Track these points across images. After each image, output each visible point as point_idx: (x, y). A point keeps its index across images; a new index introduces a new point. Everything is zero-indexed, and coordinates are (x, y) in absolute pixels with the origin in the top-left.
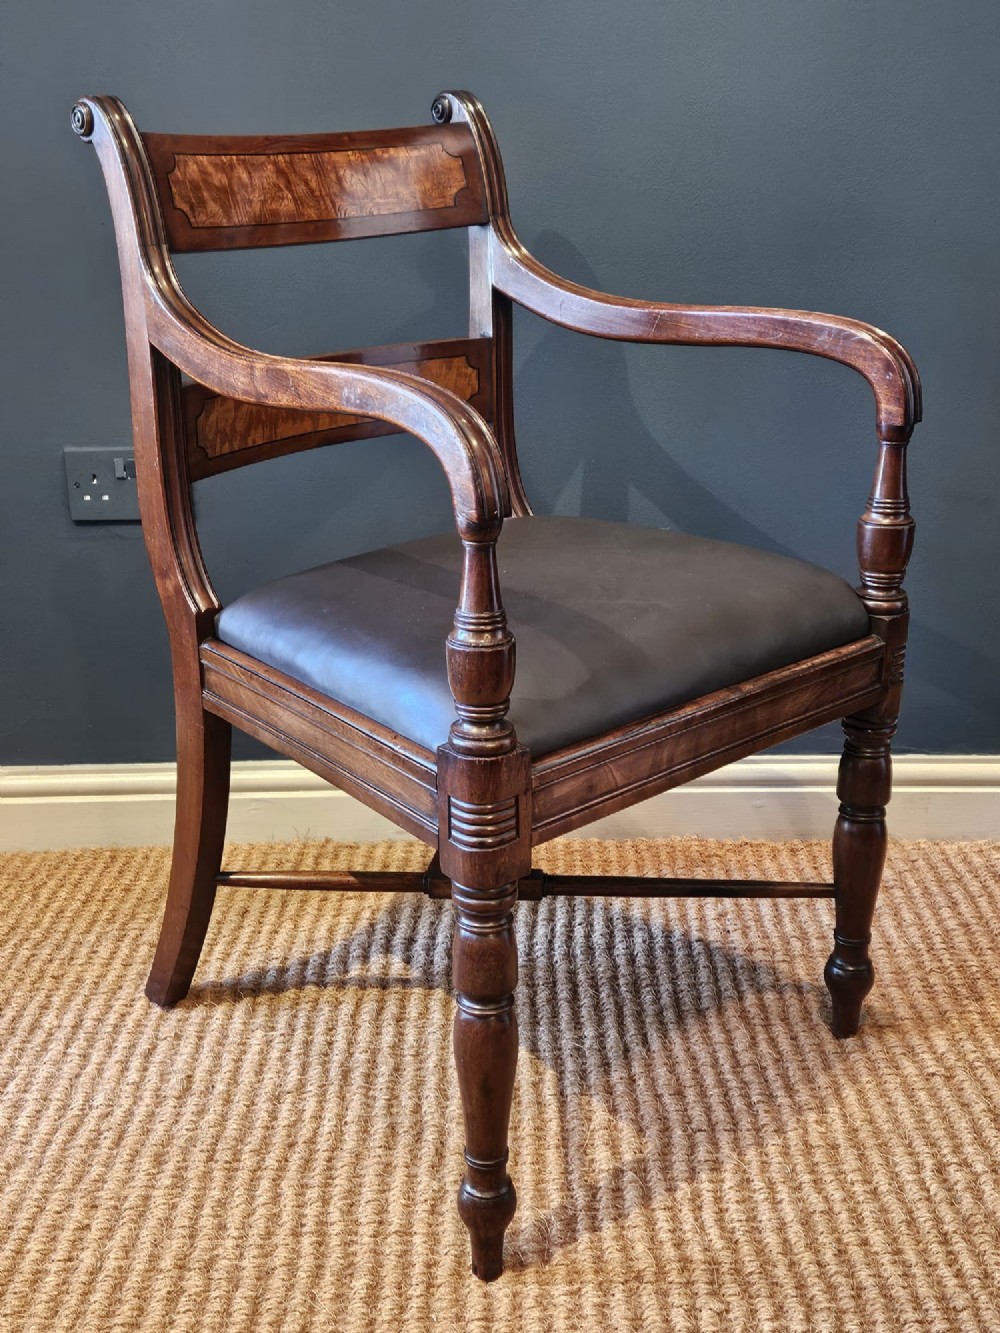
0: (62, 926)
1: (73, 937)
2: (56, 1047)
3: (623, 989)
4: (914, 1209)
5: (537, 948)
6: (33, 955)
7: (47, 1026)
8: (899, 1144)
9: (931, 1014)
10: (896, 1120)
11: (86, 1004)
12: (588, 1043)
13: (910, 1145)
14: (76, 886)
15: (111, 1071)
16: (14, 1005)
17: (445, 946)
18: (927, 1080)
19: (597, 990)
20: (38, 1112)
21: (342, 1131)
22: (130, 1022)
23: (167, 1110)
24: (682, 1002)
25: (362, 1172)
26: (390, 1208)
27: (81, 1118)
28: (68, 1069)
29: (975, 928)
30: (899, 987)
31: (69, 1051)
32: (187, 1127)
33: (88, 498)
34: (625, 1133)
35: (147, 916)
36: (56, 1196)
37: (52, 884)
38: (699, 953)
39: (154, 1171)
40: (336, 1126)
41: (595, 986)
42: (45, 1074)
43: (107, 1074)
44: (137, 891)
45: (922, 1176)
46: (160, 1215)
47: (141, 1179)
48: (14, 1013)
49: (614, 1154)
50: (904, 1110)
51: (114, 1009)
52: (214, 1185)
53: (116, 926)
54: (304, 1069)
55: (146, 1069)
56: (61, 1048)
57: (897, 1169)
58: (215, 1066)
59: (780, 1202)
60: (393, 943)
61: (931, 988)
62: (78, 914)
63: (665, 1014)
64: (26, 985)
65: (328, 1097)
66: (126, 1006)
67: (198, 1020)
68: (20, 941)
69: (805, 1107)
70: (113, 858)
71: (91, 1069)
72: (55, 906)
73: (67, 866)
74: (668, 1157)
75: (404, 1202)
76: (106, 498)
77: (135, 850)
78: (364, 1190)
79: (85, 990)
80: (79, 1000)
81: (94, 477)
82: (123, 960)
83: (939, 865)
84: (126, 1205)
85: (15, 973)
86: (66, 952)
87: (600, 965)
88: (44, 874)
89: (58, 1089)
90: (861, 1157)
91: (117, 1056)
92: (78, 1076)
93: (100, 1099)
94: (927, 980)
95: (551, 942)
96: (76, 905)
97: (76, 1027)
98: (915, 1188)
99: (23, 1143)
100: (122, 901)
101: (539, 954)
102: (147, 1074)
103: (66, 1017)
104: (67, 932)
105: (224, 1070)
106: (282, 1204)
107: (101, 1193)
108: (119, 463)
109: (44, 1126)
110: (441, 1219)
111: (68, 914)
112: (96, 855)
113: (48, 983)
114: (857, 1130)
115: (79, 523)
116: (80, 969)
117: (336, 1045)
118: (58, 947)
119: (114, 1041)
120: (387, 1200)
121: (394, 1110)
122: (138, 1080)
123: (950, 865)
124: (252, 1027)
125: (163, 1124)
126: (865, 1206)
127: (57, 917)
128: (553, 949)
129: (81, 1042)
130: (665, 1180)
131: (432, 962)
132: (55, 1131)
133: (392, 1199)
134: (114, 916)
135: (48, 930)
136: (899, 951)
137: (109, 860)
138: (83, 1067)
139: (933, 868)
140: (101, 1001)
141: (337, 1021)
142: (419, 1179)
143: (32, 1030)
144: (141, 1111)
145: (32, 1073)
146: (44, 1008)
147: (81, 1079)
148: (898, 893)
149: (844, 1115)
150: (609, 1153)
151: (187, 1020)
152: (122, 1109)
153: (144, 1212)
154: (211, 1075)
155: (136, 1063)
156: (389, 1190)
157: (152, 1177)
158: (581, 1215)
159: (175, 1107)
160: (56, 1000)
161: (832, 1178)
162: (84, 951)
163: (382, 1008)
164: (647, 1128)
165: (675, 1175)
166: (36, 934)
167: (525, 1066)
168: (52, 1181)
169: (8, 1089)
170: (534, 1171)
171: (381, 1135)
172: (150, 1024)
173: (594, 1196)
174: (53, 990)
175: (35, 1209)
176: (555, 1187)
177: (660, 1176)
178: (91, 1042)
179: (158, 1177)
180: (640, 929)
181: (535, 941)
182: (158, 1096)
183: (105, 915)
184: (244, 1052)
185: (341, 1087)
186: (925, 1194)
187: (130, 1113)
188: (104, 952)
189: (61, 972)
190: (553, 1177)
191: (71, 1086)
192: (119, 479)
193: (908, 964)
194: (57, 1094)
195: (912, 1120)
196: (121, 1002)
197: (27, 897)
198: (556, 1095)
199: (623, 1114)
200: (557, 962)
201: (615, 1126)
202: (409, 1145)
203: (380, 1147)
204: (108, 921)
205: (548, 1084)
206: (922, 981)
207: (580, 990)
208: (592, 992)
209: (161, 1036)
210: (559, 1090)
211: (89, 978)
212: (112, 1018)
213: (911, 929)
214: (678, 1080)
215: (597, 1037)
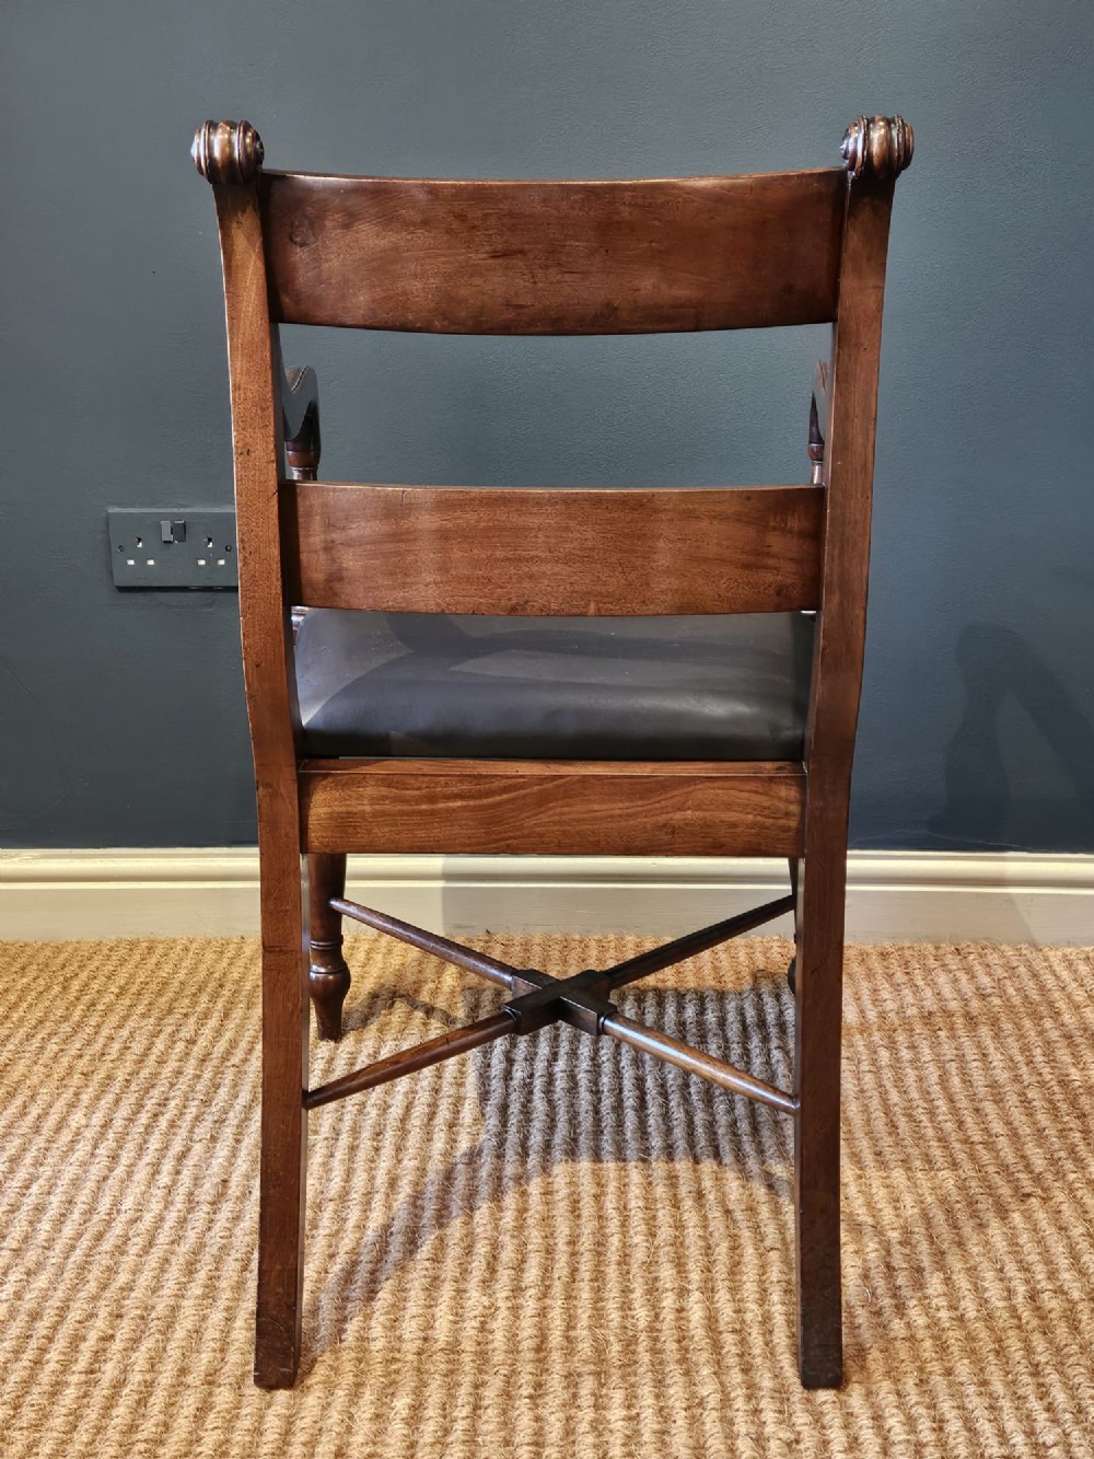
0: (93, 1021)
1: (105, 1032)
2: (83, 1149)
3: (695, 1097)
4: (1004, 1337)
5: (603, 1052)
6: (62, 1050)
7: (74, 1125)
8: (990, 1268)
9: (1028, 1131)
10: (987, 1242)
11: (117, 1101)
13: (1001, 1270)
14: (109, 978)
15: (141, 1174)
16: (39, 1102)
17: (503, 1047)
18: (1022, 1201)
19: (666, 1098)
20: (63, 1215)
21: (387, 1242)
22: (163, 1122)
23: (200, 1216)
24: (758, 1112)
25: (408, 1286)
26: (437, 1324)
27: (109, 1223)
28: (96, 1171)
29: (1079, 1040)
30: (995, 1102)
31: (97, 1151)
32: (221, 1234)
33: (131, 562)
34: (692, 1250)
35: (184, 1011)
36: (77, 1305)
37: (84, 976)
38: (778, 1061)
39: (184, 1280)
40: (381, 1237)
41: (664, 1094)
42: (71, 1176)
43: (136, 1177)
44: (175, 985)
45: (1014, 1302)
46: (190, 1327)
47: (170, 1287)
48: (40, 1111)
49: (679, 1272)
50: (996, 1232)
51: (146, 1108)
52: (248, 1296)
53: (152, 1021)
54: (348, 1176)
55: (178, 1173)
56: (89, 1148)
57: (986, 1295)
58: (253, 1171)
59: (859, 1327)
61: (1029, 1103)
62: (110, 1009)
63: (738, 1124)
64: (53, 1083)
65: (373, 1205)
66: (159, 1105)
67: (235, 1122)
68: (49, 1034)
69: (888, 1227)
70: (150, 950)
71: (120, 1171)
72: (86, 999)
73: (101, 957)
74: (738, 1277)
75: (451, 1318)
76: (151, 562)
77: (174, 941)
78: (408, 1305)
79: (116, 1087)
80: (109, 1098)
81: (139, 540)
82: (158, 1057)
83: (1041, 972)
84: (153, 1315)
85: (42, 1069)
86: (97, 1047)
87: (670, 1072)
88: (76, 965)
89: (84, 1192)
90: (948, 1281)
91: (149, 1157)
92: (105, 1179)
93: (128, 1203)
94: (1025, 1094)
96: (108, 998)
97: (106, 1125)
98: (1006, 1315)
99: (45, 1248)
100: (159, 995)
101: (604, 1059)
102: (180, 1177)
103: (95, 1115)
104: (99, 1026)
106: (320, 1317)
107: (127, 1302)
108: (166, 526)
109: (68, 1230)
110: (491, 1337)
111: (100, 1007)
112: (133, 945)
113: (76, 1079)
114: (944, 1253)
115: (124, 589)
116: (111, 1065)
117: (383, 1151)
118: (89, 1043)
119: (145, 1142)
120: (433, 1315)
121: (444, 1221)
122: (170, 1183)
123: (1054, 973)
125: (196, 1230)
126: (951, 1333)
127: (88, 1010)
128: (620, 1054)
129: (110, 1142)
130: (734, 1301)
131: (489, 1066)
132: (79, 1236)
133: (439, 1315)
134: (149, 1010)
135: (79, 1025)
136: (995, 1063)
137: (146, 951)
138: (111, 1170)
139: (1035, 976)
140: (133, 1100)
141: (385, 1125)
142: (468, 1295)
143: (58, 1129)
144: (172, 1217)
145: (56, 1175)
146: (72, 1106)
147: (109, 1181)
148: (996, 1001)
149: (931, 1236)
150: (674, 1271)
151: (224, 1121)
152: (152, 1214)
153: (173, 1323)
154: (248, 1181)
155: (168, 1166)
156: (436, 1306)
157: (183, 1287)
158: (643, 1337)
159: (209, 1213)
160: (85, 1098)
161: (916, 1303)
162: (116, 1046)
163: (434, 1113)
164: (717, 1245)
165: (746, 1295)
166: (66, 1028)
168: (74, 1288)
169: (31, 1190)
170: (592, 1288)
171: (429, 1247)
172: (184, 1125)
173: (657, 1316)
174: (81, 1087)
175: (56, 1318)
176: (615, 1306)
177: (728, 1297)
178: (120, 1143)
179: (189, 1286)
180: (715, 1035)
181: (600, 1045)
182: (190, 1201)
183: (140, 1009)
185: (388, 1195)
186: (1015, 1321)
187: (161, 1219)
189: (91, 1068)
190: (612, 1295)
191: (99, 1188)
192: (165, 542)
193: (1003, 1076)
194: (83, 1197)
195: (1004, 1243)
196: (154, 1101)
197: (57, 989)
198: (618, 1208)
199: (690, 1230)
200: (623, 1068)
201: (682, 1243)
202: (459, 1258)
203: (428, 1260)
204: (143, 1016)
205: (610, 1197)
206: (1019, 1095)
207: (648, 1097)
208: (660, 1100)
209: (196, 1137)
210: (622, 1203)
211: (121, 1075)
212: (144, 1118)
213: (1009, 1040)
214: (751, 1195)
215: (666, 1148)
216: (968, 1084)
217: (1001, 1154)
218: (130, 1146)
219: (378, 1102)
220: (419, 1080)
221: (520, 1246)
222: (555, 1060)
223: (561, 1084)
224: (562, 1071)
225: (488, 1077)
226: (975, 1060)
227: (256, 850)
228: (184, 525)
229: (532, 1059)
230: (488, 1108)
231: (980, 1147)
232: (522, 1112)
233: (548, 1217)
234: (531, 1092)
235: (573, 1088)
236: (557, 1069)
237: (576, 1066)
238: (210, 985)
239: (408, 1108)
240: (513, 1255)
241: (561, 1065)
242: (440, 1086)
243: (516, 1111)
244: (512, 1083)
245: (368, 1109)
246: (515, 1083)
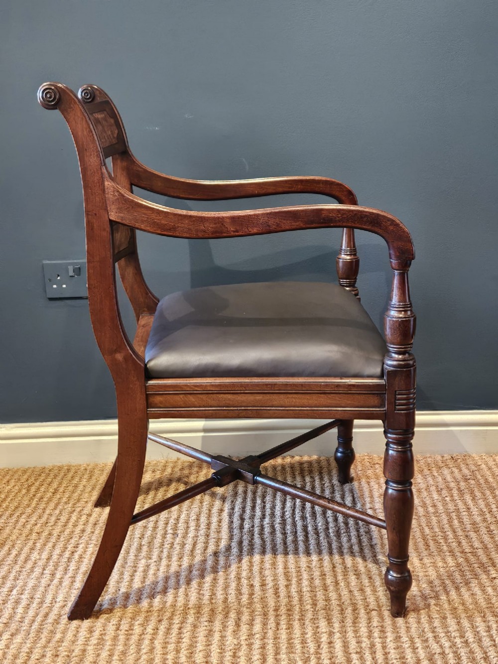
0: (42, 506)
1: (48, 512)
2: (38, 570)
3: (332, 534)
4: (488, 651)
5: (287, 513)
6: (27, 521)
7: (33, 559)
8: (478, 616)
9: (492, 546)
10: (476, 603)
11: (54, 547)
12: (314, 563)
13: (484, 617)
14: (49, 485)
15: (66, 582)
16: (17, 548)
17: (239, 513)
18: (492, 581)
19: (318, 536)
20: (29, 605)
21: (186, 613)
22: (76, 556)
24: (362, 540)
25: (197, 635)
26: (212, 654)
27: (50, 608)
28: (44, 582)
30: (475, 532)
31: (45, 572)
33: (55, 286)
34: (334, 612)
35: (86, 500)
36: (36, 650)
37: (37, 484)
39: (88, 636)
40: (183, 610)
41: (317, 533)
42: (32, 585)
43: (64, 584)
44: (81, 487)
45: (492, 633)
46: (91, 660)
47: (81, 640)
48: (17, 553)
49: (329, 623)
50: (480, 597)
51: (68, 549)
52: (119, 643)
53: (70, 505)
54: (167, 580)
56: (41, 570)
57: (478, 630)
58: (120, 579)
59: (417, 648)
60: (212, 512)
61: (492, 532)
62: (50, 500)
63: (353, 547)
64: (23, 538)
65: (179, 595)
66: (74, 547)
68: (21, 514)
69: (429, 597)
70: (69, 470)
71: (56, 581)
72: (39, 495)
73: (45, 475)
74: (357, 625)
75: (219, 651)
76: (64, 286)
77: (80, 465)
78: (198, 645)
79: (53, 540)
80: (50, 545)
81: (58, 276)
82: (74, 523)
83: (493, 467)
84: (74, 654)
85: (17, 531)
86: (44, 519)
87: (319, 522)
88: (33, 479)
89: (39, 593)
90: (459, 623)
91: (70, 574)
92: (49, 585)
93: (60, 597)
94: (489, 527)
95: (294, 510)
96: (49, 495)
97: (48, 559)
98: (488, 640)
99: (20, 622)
100: (73, 492)
101: (288, 516)
103: (43, 554)
104: (45, 509)
105: (125, 581)
106: (155, 653)
107: (60, 648)
108: (71, 269)
109: (31, 613)
110: (238, 660)
111: (45, 499)
112: (60, 468)
113: (34, 536)
114: (456, 609)
115: (51, 299)
116: (51, 528)
117: (183, 567)
118: (40, 517)
119: (68, 566)
120: (210, 650)
121: (214, 601)
124: (140, 558)
126: (462, 650)
127: (39, 501)
128: (295, 514)
129: (51, 567)
130: (356, 637)
131: (232, 522)
132: (37, 614)
133: (213, 649)
134: (69, 500)
135: (35, 508)
136: (473, 513)
137: (66, 471)
138: (51, 581)
139: (490, 469)
140: (62, 545)
141: (184, 553)
142: (227, 638)
143: (26, 561)
145: (25, 584)
146: (32, 549)
147: (51, 587)
149: (449, 601)
150: (326, 622)
153: (83, 658)
154: (118, 584)
156: (211, 645)
157: (88, 640)
158: (313, 657)
160: (38, 545)
161: (444, 635)
162: (53, 519)
163: (207, 547)
164: (346, 609)
165: (362, 634)
166: (29, 510)
167: (281, 576)
168: (35, 642)
169: (13, 593)
170: (287, 633)
171: (207, 615)
172: (87, 557)
173: (319, 646)
174: (37, 540)
175: (26, 658)
176: (298, 642)
177: (353, 635)
178: (56, 567)
179: (90, 639)
181: (285, 510)
183: (64, 500)
184: (135, 571)
185: (186, 589)
186: (493, 643)
188: (63, 519)
189: (41, 530)
190: (297, 636)
191: (46, 591)
192: (71, 276)
193: (478, 519)
194: (38, 595)
195: (485, 603)
196: (72, 545)
197: (24, 491)
198: (298, 592)
199: (333, 601)
200: (297, 521)
201: (329, 608)
202: (222, 620)
203: (206, 621)
204: (66, 503)
205: (294, 586)
206: (486, 528)
207: (309, 535)
208: (315, 536)
210: (299, 589)
211: (55, 533)
212: (67, 554)
213: (480, 501)
214: (361, 583)
215: (319, 560)
216: (462, 523)
217: (480, 557)
218: (61, 568)
219: (180, 542)
220: (199, 530)
221: (251, 612)
222: (264, 518)
223: (267, 530)
224: (268, 524)
225: (232, 528)
226: (464, 511)
227: (117, 421)
228: (79, 268)
229: (253, 518)
230: (233, 544)
231: (469, 555)
232: (249, 545)
233: (264, 597)
234: (253, 535)
235: (273, 532)
236: (265, 523)
237: (274, 521)
238: (97, 487)
239: (195, 545)
240: (248, 617)
241: (267, 520)
242: (210, 533)
243: (246, 544)
244: (244, 530)
245: (175, 546)
246: (245, 530)
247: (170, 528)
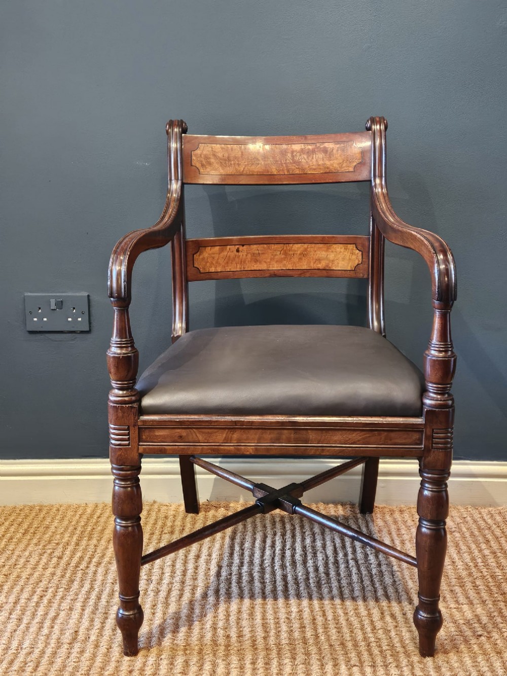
0: (11, 547)
1: (17, 553)
3: (312, 585)
5: (266, 562)
9: (478, 602)
10: (462, 661)
11: (22, 590)
12: (293, 615)
14: (19, 525)
15: (34, 629)
17: (216, 560)
18: (477, 639)
19: (298, 586)
21: (159, 664)
22: (45, 600)
23: (63, 650)
24: (344, 592)
27: (16, 655)
28: (10, 627)
29: (499, 554)
30: (460, 586)
31: (11, 616)
32: (74, 660)
33: (35, 319)
34: (314, 666)
35: (56, 542)
37: (7, 524)
38: (352, 566)
40: (156, 661)
41: (297, 583)
43: (31, 630)
44: (52, 529)
50: (466, 655)
51: (37, 593)
53: (41, 547)
55: (52, 627)
56: (7, 615)
58: (91, 626)
60: (189, 558)
61: (477, 587)
62: (20, 541)
63: (335, 599)
66: (43, 591)
67: (82, 600)
70: (40, 510)
71: (23, 626)
72: (8, 535)
73: (15, 514)
76: (45, 319)
77: (52, 506)
79: (21, 583)
80: (18, 588)
81: (40, 308)
82: (43, 566)
83: (478, 520)
86: (13, 561)
87: (299, 572)
89: (4, 638)
91: (38, 619)
92: (15, 631)
93: (27, 644)
94: (475, 582)
95: (273, 559)
96: (19, 535)
97: (16, 603)
100: (44, 534)
101: (267, 565)
102: (54, 629)
103: (10, 597)
104: (14, 550)
105: (95, 628)
108: (53, 302)
111: (15, 540)
112: (31, 508)
114: (441, 667)
115: (31, 332)
116: (19, 570)
117: (157, 614)
118: (8, 558)
119: (36, 611)
121: (188, 652)
122: (48, 633)
123: (484, 520)
124: (112, 604)
125: (61, 658)
127: (9, 542)
128: (274, 563)
129: (18, 611)
131: (209, 569)
134: (39, 541)
136: (459, 567)
137: (38, 511)
138: (18, 626)
139: (475, 521)
140: (30, 589)
141: (158, 601)
144: (49, 651)
147: (17, 632)
148: (457, 535)
151: (76, 599)
152: (39, 650)
154: (88, 631)
155: (47, 623)
159: (68, 649)
162: (22, 561)
163: (182, 594)
164: (326, 664)
167: (259, 628)
171: (181, 666)
174: (4, 582)
178: (23, 611)
180: (321, 552)
181: (264, 558)
182: (58, 643)
183: (35, 541)
184: (106, 618)
187: (43, 652)
188: (33, 561)
189: (9, 572)
191: (11, 636)
192: (52, 310)
193: (464, 574)
195: (470, 661)
196: (41, 589)
198: (276, 644)
199: (313, 656)
200: (276, 570)
201: (309, 663)
202: (196, 672)
203: (180, 673)
204: (36, 545)
205: (272, 638)
206: (472, 583)
207: (289, 585)
208: (295, 586)
209: (62, 608)
210: (278, 641)
211: (24, 575)
212: (35, 598)
213: (465, 555)
214: (342, 636)
215: (299, 612)
216: (446, 577)
217: (465, 614)
218: (28, 613)
219: (154, 589)
220: (175, 577)
221: (227, 665)
222: (242, 566)
223: (245, 578)
224: (246, 572)
225: (209, 575)
226: (449, 565)
228: (62, 302)
229: (231, 566)
230: (209, 592)
231: (454, 610)
232: (226, 593)
233: (241, 649)
234: (230, 583)
235: (251, 581)
236: (243, 571)
237: (253, 569)
238: (70, 528)
239: (169, 591)
240: (223, 670)
241: (245, 568)
242: (185, 580)
243: (223, 593)
244: (221, 578)
245: (149, 592)
246: (223, 578)
247: (144, 574)
